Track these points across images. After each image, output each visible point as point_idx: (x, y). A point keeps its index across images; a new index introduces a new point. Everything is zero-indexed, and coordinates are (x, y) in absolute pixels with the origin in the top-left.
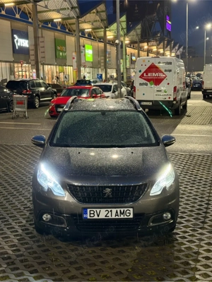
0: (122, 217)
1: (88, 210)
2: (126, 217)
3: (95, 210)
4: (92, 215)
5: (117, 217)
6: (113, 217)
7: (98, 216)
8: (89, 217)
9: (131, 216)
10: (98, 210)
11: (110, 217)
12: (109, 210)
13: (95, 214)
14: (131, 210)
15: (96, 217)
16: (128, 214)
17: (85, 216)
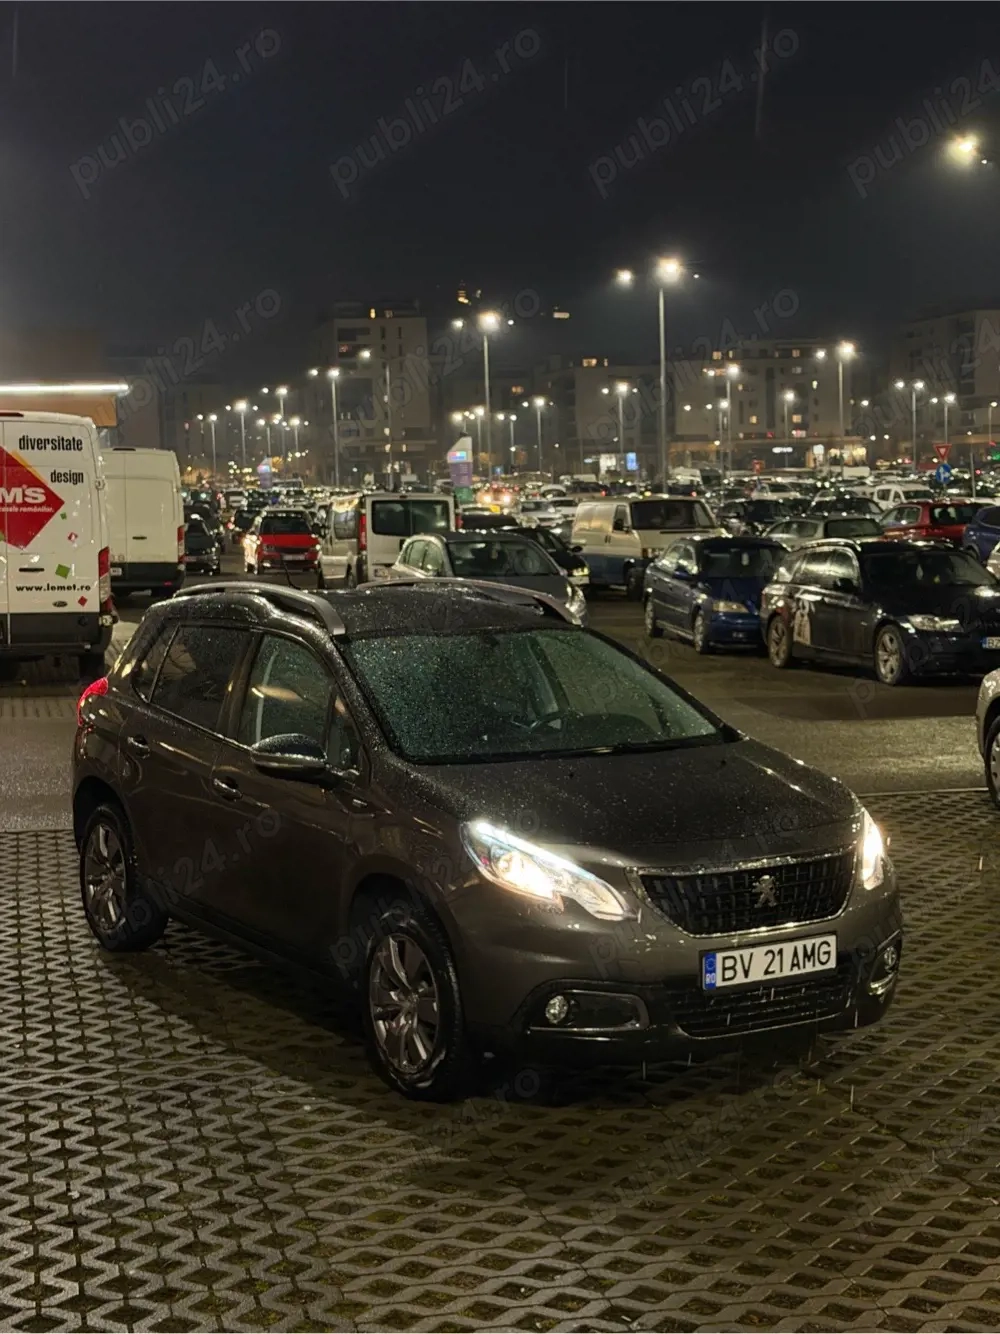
0: (809, 968)
1: (720, 956)
2: (819, 967)
3: (736, 954)
4: (728, 974)
5: (796, 971)
6: (787, 972)
7: (746, 975)
8: (720, 983)
9: (832, 964)
10: (746, 953)
11: (778, 975)
12: (776, 948)
13: (739, 967)
14: (832, 939)
15: (740, 979)
16: (824, 958)
17: (708, 979)
